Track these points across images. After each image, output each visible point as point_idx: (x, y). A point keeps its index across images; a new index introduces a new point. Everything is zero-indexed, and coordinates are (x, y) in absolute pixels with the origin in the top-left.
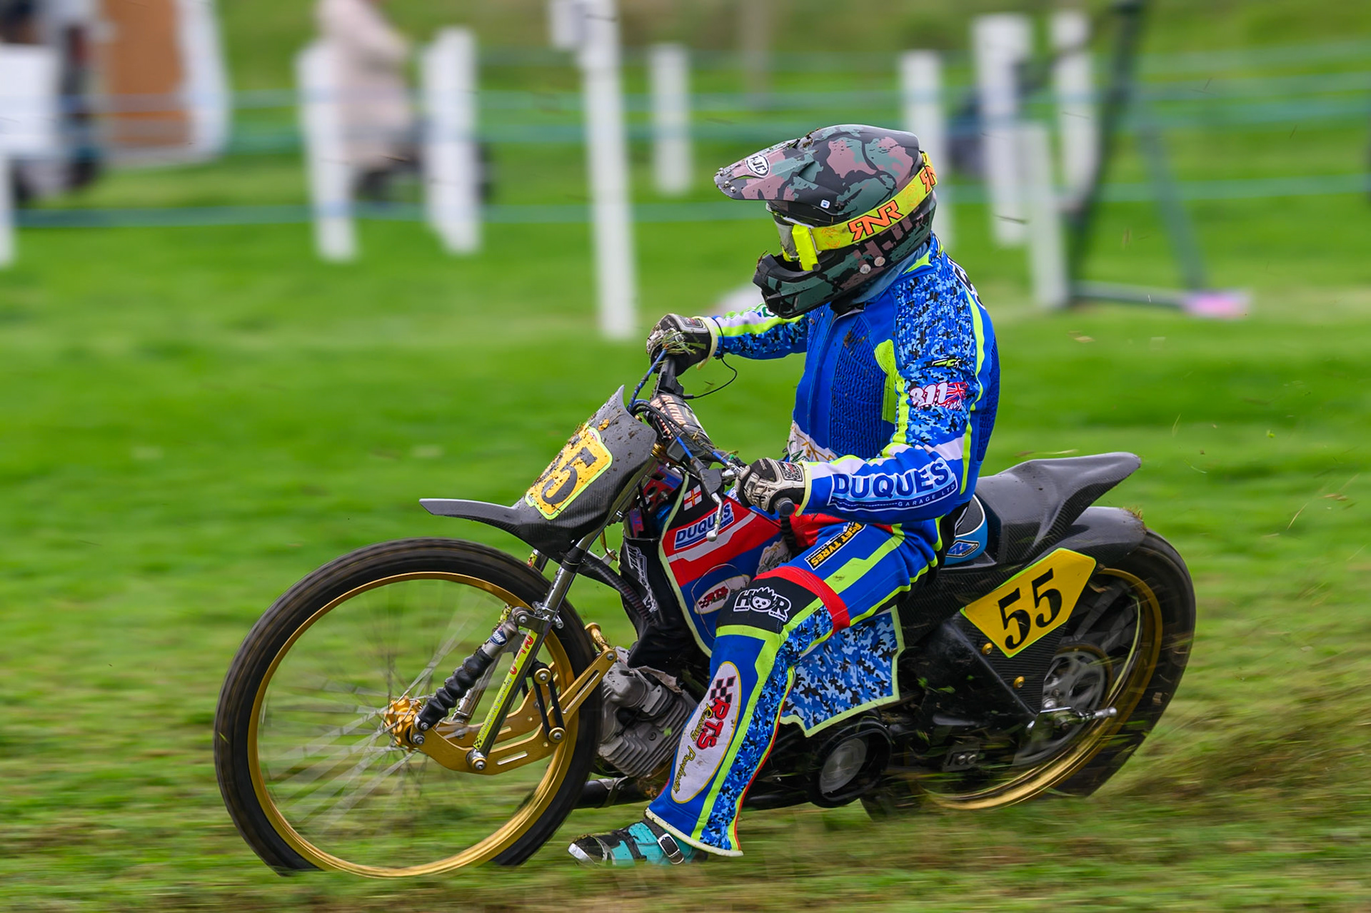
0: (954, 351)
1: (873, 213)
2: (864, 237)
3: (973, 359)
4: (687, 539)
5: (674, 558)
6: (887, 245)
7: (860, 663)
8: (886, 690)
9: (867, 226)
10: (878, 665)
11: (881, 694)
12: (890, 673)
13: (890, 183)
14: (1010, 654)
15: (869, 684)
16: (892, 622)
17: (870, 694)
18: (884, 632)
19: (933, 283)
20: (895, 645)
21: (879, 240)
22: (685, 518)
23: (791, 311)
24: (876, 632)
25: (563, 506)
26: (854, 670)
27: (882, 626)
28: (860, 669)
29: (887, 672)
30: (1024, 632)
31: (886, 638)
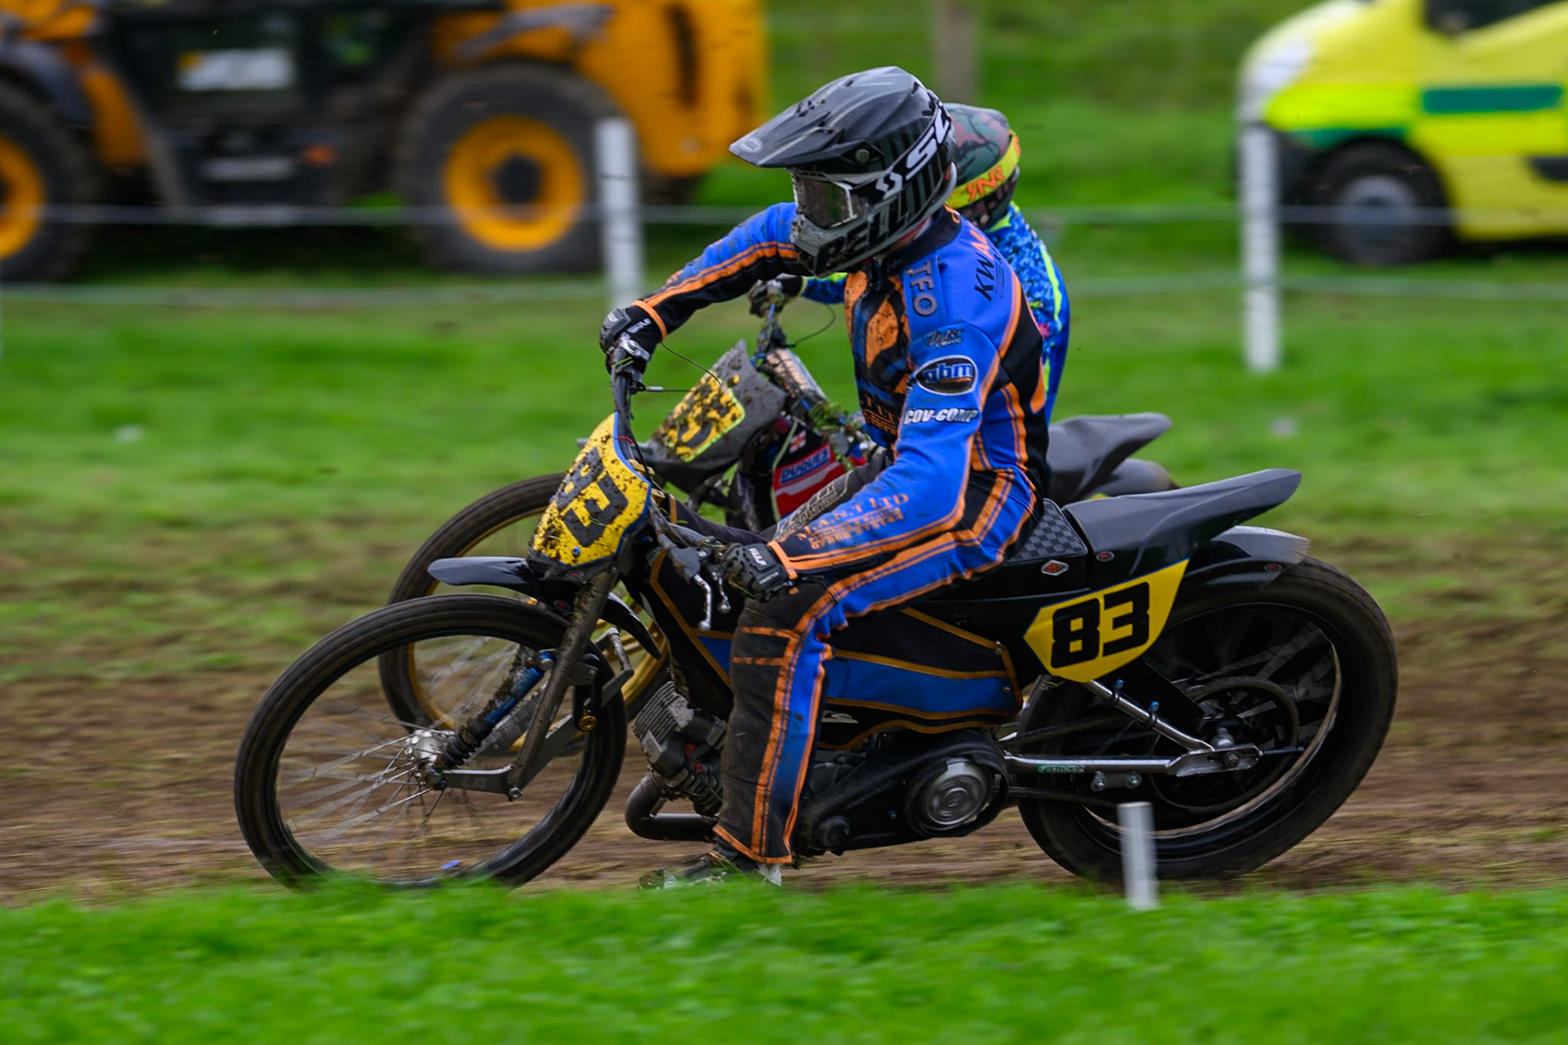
0: (1038, 295)
1: (985, 176)
2: (978, 197)
3: (1052, 302)
4: (790, 476)
6: (992, 205)
9: (981, 188)
13: (996, 152)
19: (1013, 239)
21: (987, 199)
22: (790, 458)
25: (700, 450)
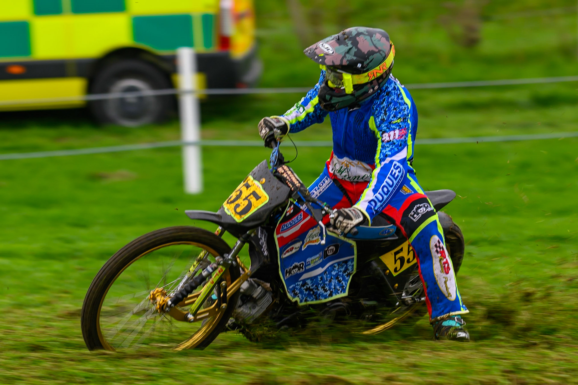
5: (279, 236)
7: (337, 278)
8: (343, 290)
10: (344, 279)
11: (341, 292)
12: (347, 283)
14: (395, 275)
15: (338, 287)
16: (354, 261)
17: (337, 292)
18: (350, 265)
20: (353, 270)
23: (334, 109)
24: (347, 265)
26: (334, 282)
27: (350, 263)
28: (336, 281)
29: (346, 282)
30: (402, 265)
31: (350, 268)
